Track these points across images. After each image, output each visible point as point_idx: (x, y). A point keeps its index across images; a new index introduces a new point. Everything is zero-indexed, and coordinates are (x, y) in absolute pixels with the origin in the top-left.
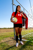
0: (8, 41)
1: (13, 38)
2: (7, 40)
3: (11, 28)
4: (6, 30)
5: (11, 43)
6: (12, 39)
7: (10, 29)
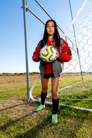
0: (10, 108)
1: (23, 100)
2: (7, 105)
3: (21, 74)
4: (8, 78)
5: (19, 111)
6: (22, 102)
7: (20, 77)
